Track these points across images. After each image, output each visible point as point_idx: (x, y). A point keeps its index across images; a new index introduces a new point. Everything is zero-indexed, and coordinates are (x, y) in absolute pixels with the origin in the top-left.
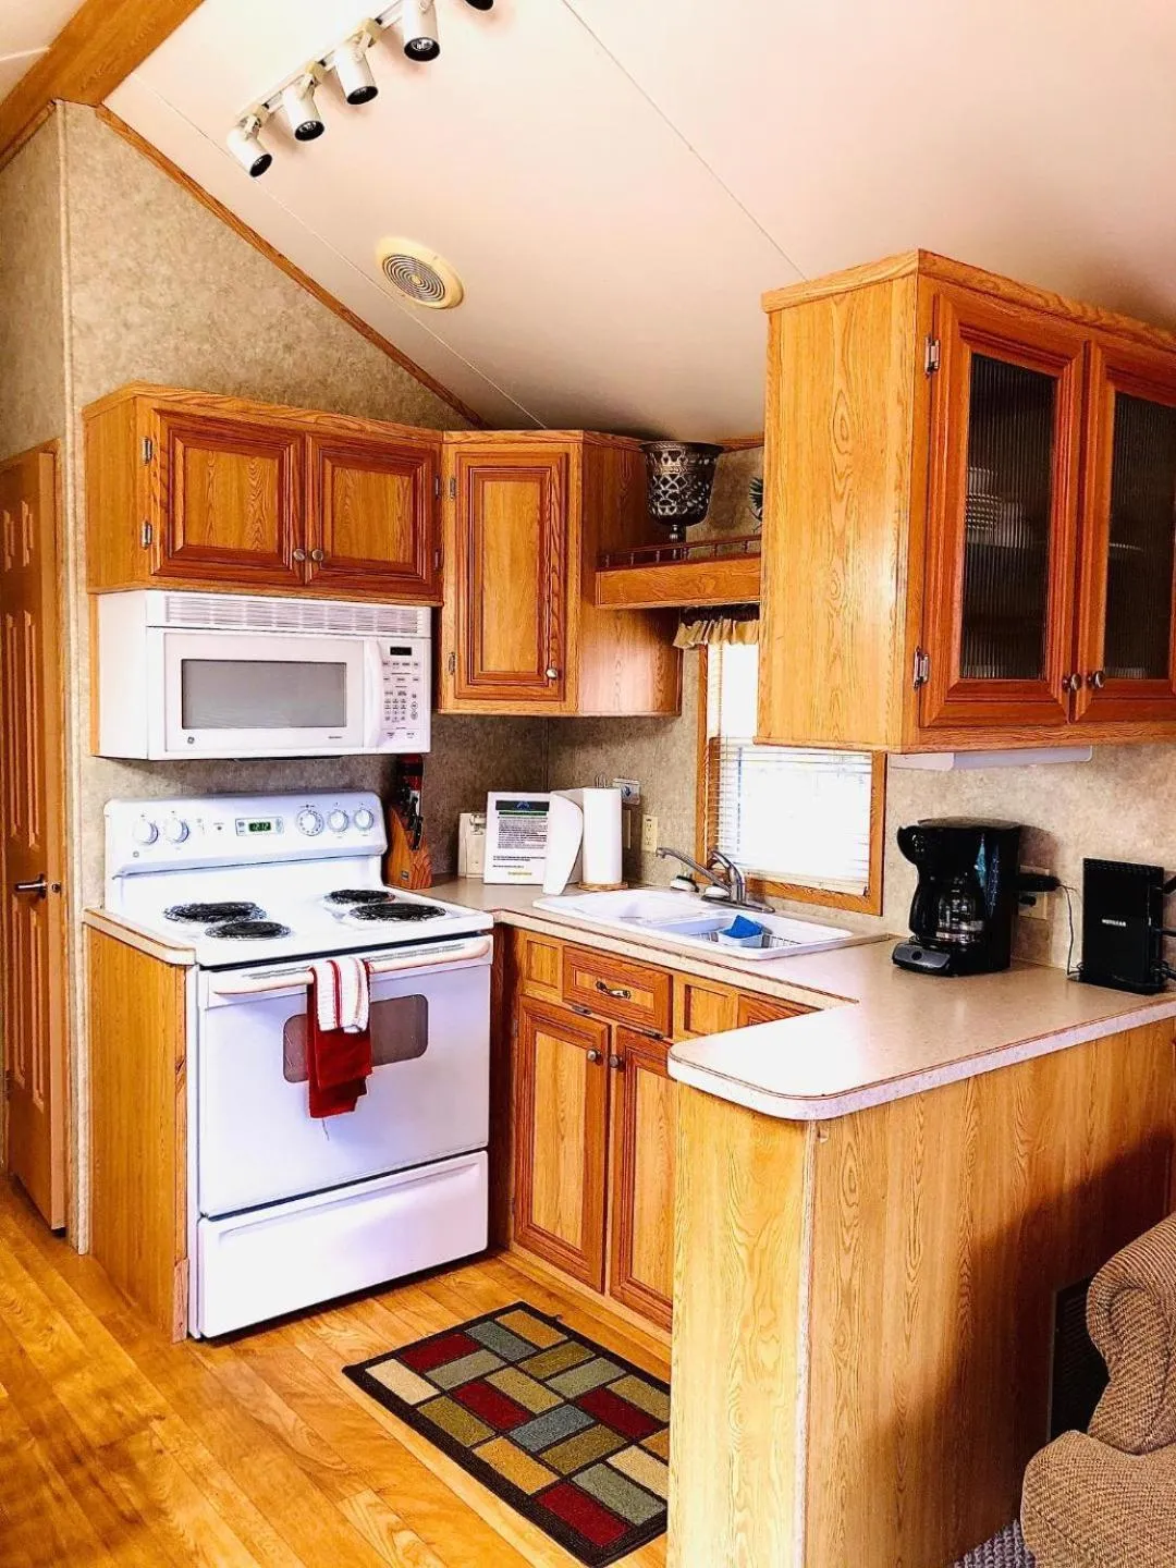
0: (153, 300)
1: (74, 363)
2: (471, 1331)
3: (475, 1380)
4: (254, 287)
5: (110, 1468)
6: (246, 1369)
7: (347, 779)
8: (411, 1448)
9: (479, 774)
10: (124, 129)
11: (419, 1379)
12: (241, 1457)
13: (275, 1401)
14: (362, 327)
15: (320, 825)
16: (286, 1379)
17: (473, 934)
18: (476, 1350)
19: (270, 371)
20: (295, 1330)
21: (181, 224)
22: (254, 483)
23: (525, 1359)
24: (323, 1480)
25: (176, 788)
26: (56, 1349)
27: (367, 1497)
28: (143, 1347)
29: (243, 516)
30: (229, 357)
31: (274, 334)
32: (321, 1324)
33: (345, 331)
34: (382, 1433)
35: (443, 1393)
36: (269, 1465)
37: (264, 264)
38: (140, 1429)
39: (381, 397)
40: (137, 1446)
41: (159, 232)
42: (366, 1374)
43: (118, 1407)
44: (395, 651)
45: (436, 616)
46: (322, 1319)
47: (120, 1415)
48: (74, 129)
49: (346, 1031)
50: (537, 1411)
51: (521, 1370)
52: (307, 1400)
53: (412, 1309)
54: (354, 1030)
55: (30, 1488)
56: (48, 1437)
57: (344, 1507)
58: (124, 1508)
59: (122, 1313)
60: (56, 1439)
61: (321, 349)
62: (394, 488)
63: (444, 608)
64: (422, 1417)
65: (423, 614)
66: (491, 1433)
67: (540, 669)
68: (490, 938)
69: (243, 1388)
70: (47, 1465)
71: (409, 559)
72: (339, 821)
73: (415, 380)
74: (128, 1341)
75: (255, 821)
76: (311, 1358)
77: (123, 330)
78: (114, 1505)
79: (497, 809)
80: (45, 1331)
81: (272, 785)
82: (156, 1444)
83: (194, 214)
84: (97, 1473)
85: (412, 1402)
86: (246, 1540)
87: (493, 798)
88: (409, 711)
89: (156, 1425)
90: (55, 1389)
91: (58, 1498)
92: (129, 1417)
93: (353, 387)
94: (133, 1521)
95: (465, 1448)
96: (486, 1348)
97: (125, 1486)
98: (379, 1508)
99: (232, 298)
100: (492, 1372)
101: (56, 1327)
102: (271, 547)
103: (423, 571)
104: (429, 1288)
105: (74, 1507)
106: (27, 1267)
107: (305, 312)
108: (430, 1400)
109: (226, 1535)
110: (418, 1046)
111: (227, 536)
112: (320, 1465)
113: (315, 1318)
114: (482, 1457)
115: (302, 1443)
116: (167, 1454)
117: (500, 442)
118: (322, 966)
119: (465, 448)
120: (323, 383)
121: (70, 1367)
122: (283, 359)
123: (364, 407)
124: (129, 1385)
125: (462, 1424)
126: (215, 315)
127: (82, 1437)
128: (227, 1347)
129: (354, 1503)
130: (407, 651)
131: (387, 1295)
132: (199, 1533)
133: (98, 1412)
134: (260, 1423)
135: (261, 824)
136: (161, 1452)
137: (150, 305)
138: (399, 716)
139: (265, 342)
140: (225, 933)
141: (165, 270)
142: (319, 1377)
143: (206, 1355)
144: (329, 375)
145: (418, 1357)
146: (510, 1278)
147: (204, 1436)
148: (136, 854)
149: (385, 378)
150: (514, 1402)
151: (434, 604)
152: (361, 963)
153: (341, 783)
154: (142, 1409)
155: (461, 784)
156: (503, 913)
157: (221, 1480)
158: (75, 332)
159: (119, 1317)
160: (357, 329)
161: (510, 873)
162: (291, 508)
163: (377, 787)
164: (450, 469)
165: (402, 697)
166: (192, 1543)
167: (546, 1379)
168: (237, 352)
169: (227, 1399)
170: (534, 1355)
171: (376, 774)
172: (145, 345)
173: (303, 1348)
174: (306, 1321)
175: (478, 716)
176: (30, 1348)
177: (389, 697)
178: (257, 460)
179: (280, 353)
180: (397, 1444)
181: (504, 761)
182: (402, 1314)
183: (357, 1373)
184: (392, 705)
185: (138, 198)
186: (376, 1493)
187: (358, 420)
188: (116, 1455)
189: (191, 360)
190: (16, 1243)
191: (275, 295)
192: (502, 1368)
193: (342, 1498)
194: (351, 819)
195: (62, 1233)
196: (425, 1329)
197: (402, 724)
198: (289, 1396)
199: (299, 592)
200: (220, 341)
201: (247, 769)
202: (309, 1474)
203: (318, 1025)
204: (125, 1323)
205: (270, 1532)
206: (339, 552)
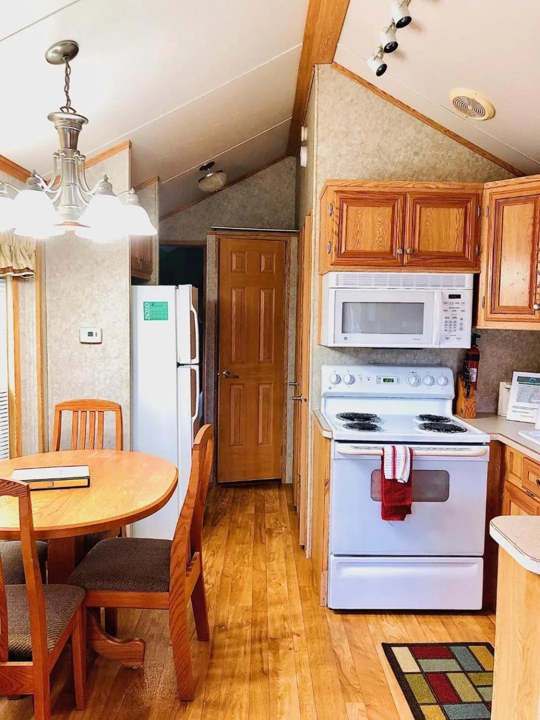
0: (352, 142)
1: (318, 175)
2: (452, 648)
3: (441, 672)
4: (400, 128)
5: (269, 648)
6: (342, 628)
7: (439, 361)
8: (393, 692)
9: (516, 362)
10: (343, 70)
11: (414, 661)
12: (319, 665)
13: (346, 646)
14: (456, 137)
15: (418, 382)
16: (356, 639)
17: (480, 444)
18: (450, 658)
19: (407, 166)
20: (372, 618)
21: (366, 106)
22: (380, 219)
23: (473, 672)
24: (346, 688)
25: (353, 360)
26: (278, 593)
27: (361, 706)
28: (309, 603)
29: (374, 234)
30: (386, 163)
31: (409, 148)
32: (385, 620)
33: (448, 141)
34: (383, 679)
35: (422, 672)
36: (328, 672)
37: (406, 116)
38: (289, 637)
39: (466, 170)
40: (284, 643)
41: (356, 112)
42: (391, 649)
43: (286, 625)
44: (451, 297)
45: (476, 278)
46: (386, 617)
47: (285, 628)
48: (322, 76)
49: (398, 481)
50: (464, 700)
51: (468, 677)
52: (360, 652)
53: (430, 626)
54: (402, 482)
55: (238, 645)
56: (256, 627)
57: (349, 705)
58: (265, 666)
59: (309, 587)
60: (258, 628)
61: (433, 152)
62: (455, 215)
63: (481, 274)
64: (406, 680)
65: (468, 278)
66: (434, 700)
67: (530, 305)
68: (488, 447)
69: (336, 635)
70: (249, 638)
71: (461, 250)
72: (428, 381)
73: (485, 159)
74: (303, 599)
75: (386, 378)
76: (372, 633)
77: (339, 158)
78: (263, 665)
79: (518, 381)
80: (278, 585)
81: (400, 361)
82: (291, 646)
83: (373, 100)
84: (264, 648)
85: (404, 671)
86: (301, 701)
87: (516, 375)
88: (458, 326)
89: (295, 637)
90: (269, 609)
91: (245, 653)
92: (288, 630)
93: (451, 167)
94: (265, 673)
95: (417, 703)
96: (456, 658)
97: (270, 658)
98: (363, 713)
99: (389, 134)
100: (452, 672)
101: (283, 585)
102: (388, 249)
103: (468, 255)
104: (445, 620)
105: (248, 658)
106: (286, 557)
107: (426, 135)
108: (414, 673)
109: (295, 695)
110: (443, 496)
111: (366, 246)
112: (349, 683)
113: (384, 616)
114: (423, 711)
115: (347, 669)
116: (293, 651)
117: (514, 184)
118: (388, 448)
119: (495, 190)
120: (434, 168)
121: (280, 602)
122: (413, 159)
123: (456, 177)
124: (295, 617)
125: (422, 690)
126: (381, 144)
127: (267, 632)
128: (340, 615)
129: (353, 706)
130: (459, 297)
131: (422, 616)
132: (285, 690)
133: (278, 624)
134: (335, 653)
135: (389, 379)
136: (291, 649)
137: (351, 145)
138: (453, 329)
139: (405, 152)
140: (351, 427)
141: (358, 128)
142: (370, 643)
143: (331, 616)
144: (437, 163)
145: (419, 651)
146: (489, 628)
147: (310, 649)
148: (330, 388)
149: (468, 161)
150: (454, 690)
151: (475, 272)
152: (408, 450)
153: (435, 362)
154: (293, 629)
155: (504, 366)
156: (499, 436)
157: (306, 671)
158: (318, 162)
159: (307, 589)
160: (453, 138)
161: (521, 416)
162: (398, 230)
163: (455, 365)
164: (486, 202)
165: (455, 320)
166: (281, 693)
167: (478, 686)
168: (391, 160)
169: (328, 637)
170: (478, 672)
171: (455, 359)
172: (348, 163)
173: (370, 627)
174: (379, 616)
175: (516, 331)
176: (270, 590)
177: (447, 320)
178: (381, 209)
179: (412, 157)
180: (387, 687)
181: (533, 355)
182: (424, 627)
183: (387, 648)
184: (448, 324)
185: (348, 99)
186: (366, 706)
187: (436, 183)
188: (274, 644)
189: (368, 166)
190: (288, 547)
191: (410, 129)
192: (458, 672)
193: (350, 701)
194: (435, 380)
195: (303, 547)
196: (432, 638)
197: (454, 333)
198: (353, 646)
199: (401, 269)
200: (383, 156)
201: (387, 353)
202: (342, 684)
203: (384, 476)
204: (307, 591)
205: (312, 702)
206: (421, 248)
